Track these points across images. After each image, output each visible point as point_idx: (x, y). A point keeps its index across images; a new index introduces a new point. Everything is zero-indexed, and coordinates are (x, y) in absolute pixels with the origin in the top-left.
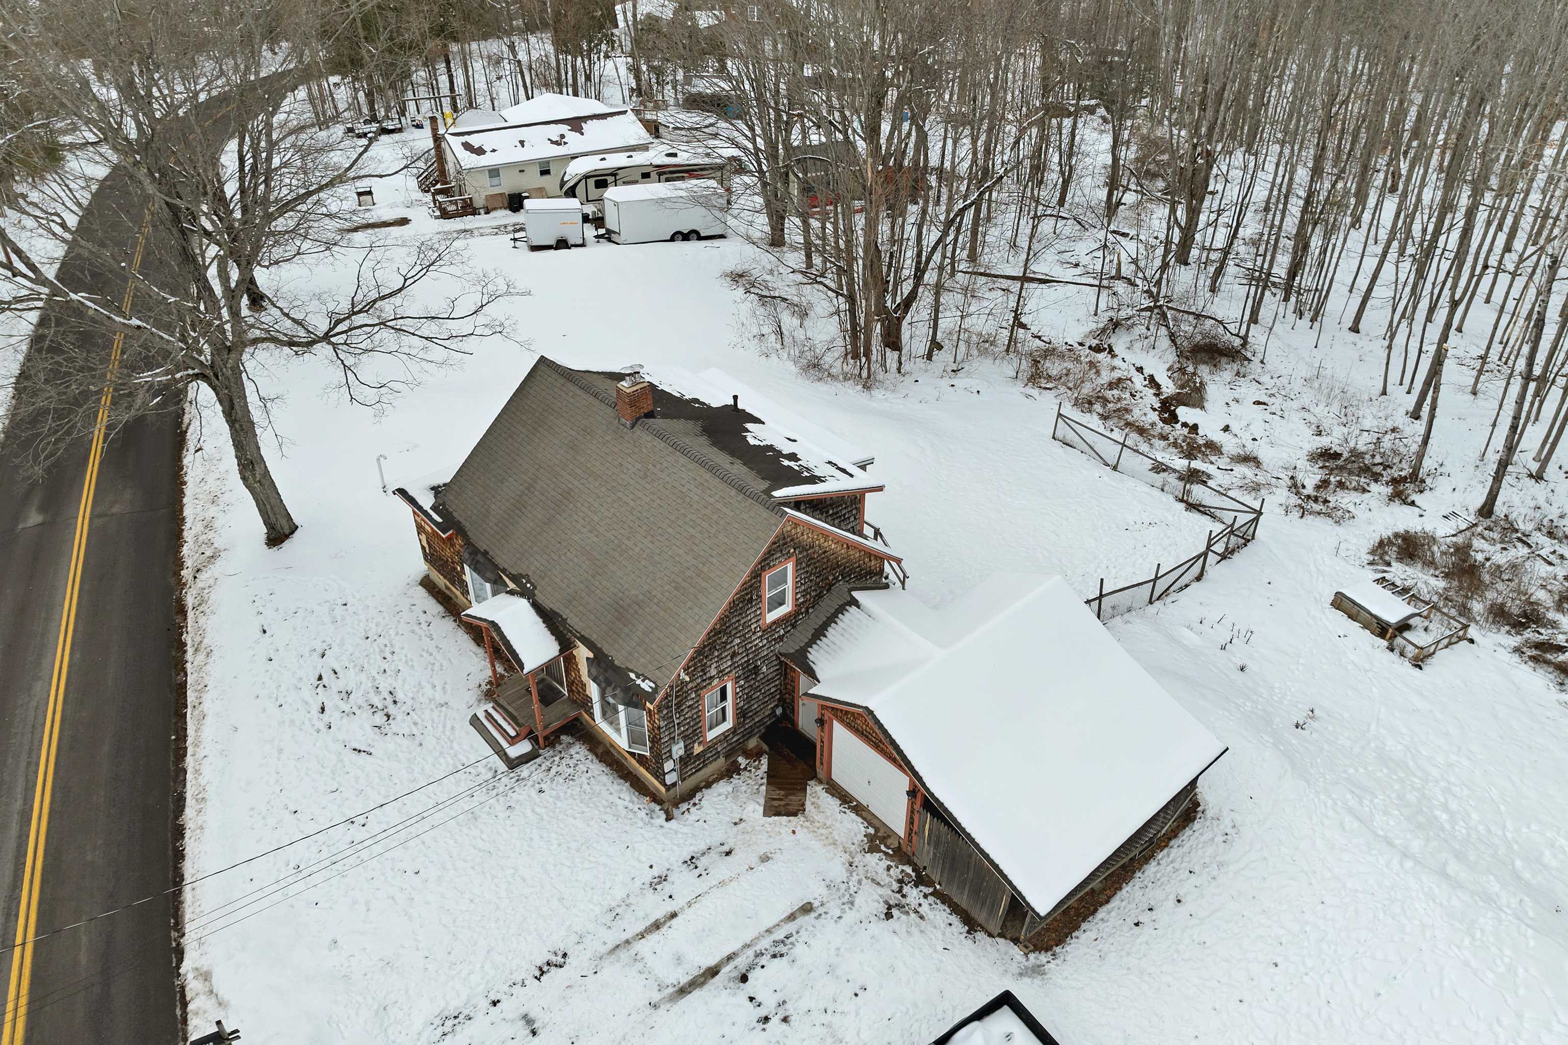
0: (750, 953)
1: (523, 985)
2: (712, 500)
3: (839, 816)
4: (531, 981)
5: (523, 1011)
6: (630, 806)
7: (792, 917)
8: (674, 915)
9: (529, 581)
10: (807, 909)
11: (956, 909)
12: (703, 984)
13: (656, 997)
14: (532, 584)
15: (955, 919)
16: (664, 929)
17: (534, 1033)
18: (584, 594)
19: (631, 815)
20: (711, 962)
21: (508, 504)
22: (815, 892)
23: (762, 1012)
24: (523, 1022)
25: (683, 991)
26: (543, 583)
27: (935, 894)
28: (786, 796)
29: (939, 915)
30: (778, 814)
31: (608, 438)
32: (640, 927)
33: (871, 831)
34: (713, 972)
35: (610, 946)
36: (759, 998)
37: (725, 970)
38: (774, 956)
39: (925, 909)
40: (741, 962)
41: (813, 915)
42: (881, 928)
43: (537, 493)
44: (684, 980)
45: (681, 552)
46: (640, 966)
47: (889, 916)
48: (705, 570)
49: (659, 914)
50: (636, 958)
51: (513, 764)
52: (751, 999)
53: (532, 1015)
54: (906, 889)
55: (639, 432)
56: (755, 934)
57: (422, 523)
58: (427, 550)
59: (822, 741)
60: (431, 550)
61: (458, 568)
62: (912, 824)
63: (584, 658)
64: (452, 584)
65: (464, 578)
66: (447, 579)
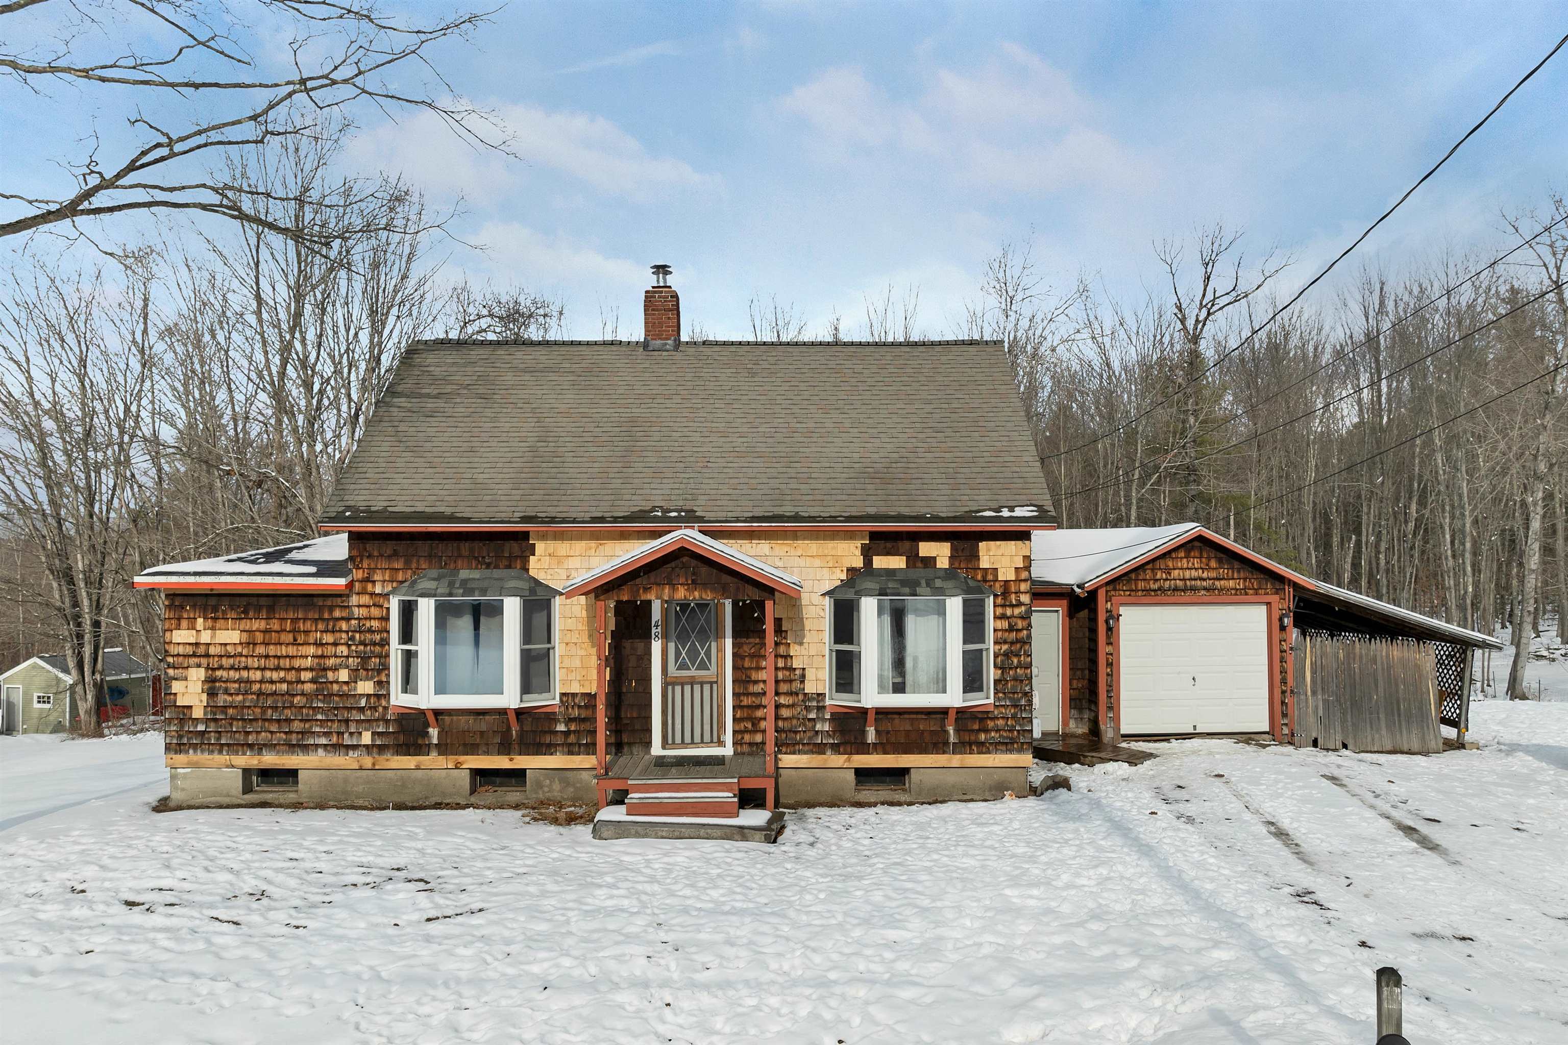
1: (1336, 919)
9: (668, 511)
11: (1388, 753)
12: (1425, 837)
14: (679, 511)
15: (1401, 756)
27: (1356, 753)
34: (1407, 829)
37: (1409, 823)
38: (1403, 803)
40: (1399, 814)
41: (1345, 779)
44: (1409, 843)
57: (206, 637)
58: (198, 713)
59: (1110, 664)
60: (222, 699)
61: (344, 675)
62: (1284, 681)
63: (816, 599)
64: (292, 748)
65: (366, 687)
66: (271, 746)
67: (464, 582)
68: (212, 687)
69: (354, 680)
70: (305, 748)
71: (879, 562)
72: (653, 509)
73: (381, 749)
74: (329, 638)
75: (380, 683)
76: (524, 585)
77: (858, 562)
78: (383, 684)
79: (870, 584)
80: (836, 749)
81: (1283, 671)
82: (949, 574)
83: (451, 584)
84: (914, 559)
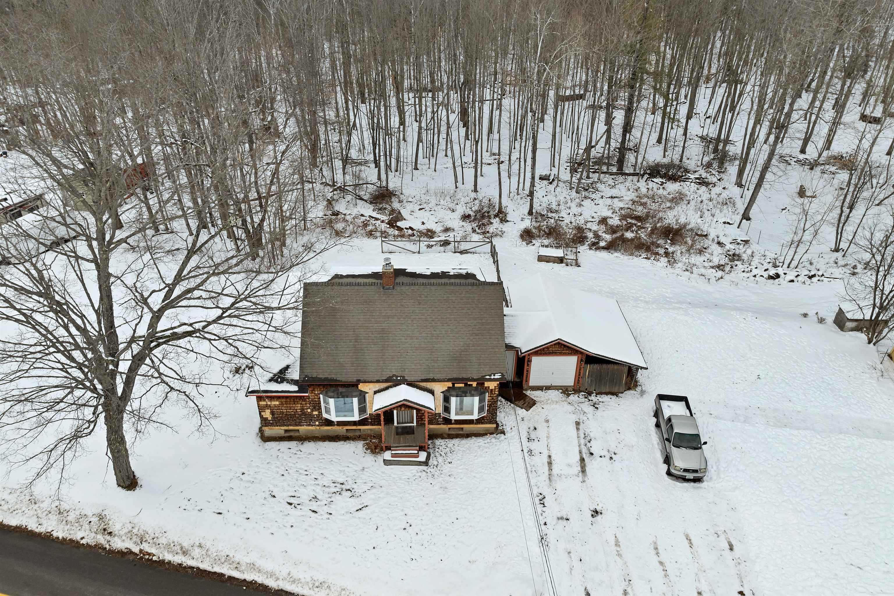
0: (583, 446)
1: (544, 512)
2: (463, 295)
3: (547, 394)
4: (544, 509)
5: (555, 517)
6: (486, 442)
7: (578, 429)
8: (550, 457)
9: (397, 377)
10: (578, 424)
11: (607, 394)
12: (585, 465)
13: (580, 479)
14: (400, 377)
15: (610, 396)
16: (553, 462)
17: (568, 519)
18: (433, 364)
19: (491, 444)
20: (578, 458)
21: (351, 354)
22: (574, 418)
23: (608, 457)
24: (560, 521)
25: (583, 470)
26: (406, 372)
27: (597, 394)
28: (524, 400)
29: (605, 398)
30: (531, 407)
31: (384, 298)
32: (547, 468)
33: (561, 391)
34: (582, 460)
35: (547, 480)
36: (602, 455)
37: (584, 456)
38: (589, 442)
39: (600, 400)
40: (584, 450)
41: (581, 424)
42: (599, 413)
43: (364, 341)
44: (579, 468)
45: (466, 321)
46: (563, 477)
47: (597, 408)
48: (484, 321)
49: (546, 460)
50: (560, 476)
51: (426, 463)
52: (601, 457)
53: (559, 516)
54: (590, 398)
55: (399, 288)
56: (577, 442)
57: (269, 403)
58: (270, 419)
59: (527, 371)
60: (276, 416)
61: (309, 410)
62: (579, 375)
63: (439, 393)
64: (297, 425)
65: (315, 413)
66: (291, 425)
67: (341, 393)
68: (272, 413)
69: (312, 411)
70: (301, 425)
71: (456, 385)
72: (393, 376)
73: (321, 425)
74: (304, 403)
75: (319, 412)
76: (357, 393)
77: (451, 385)
78: (320, 412)
79: (454, 393)
80: (444, 424)
81: (580, 372)
82: (476, 389)
83: (338, 394)
84: (466, 384)
